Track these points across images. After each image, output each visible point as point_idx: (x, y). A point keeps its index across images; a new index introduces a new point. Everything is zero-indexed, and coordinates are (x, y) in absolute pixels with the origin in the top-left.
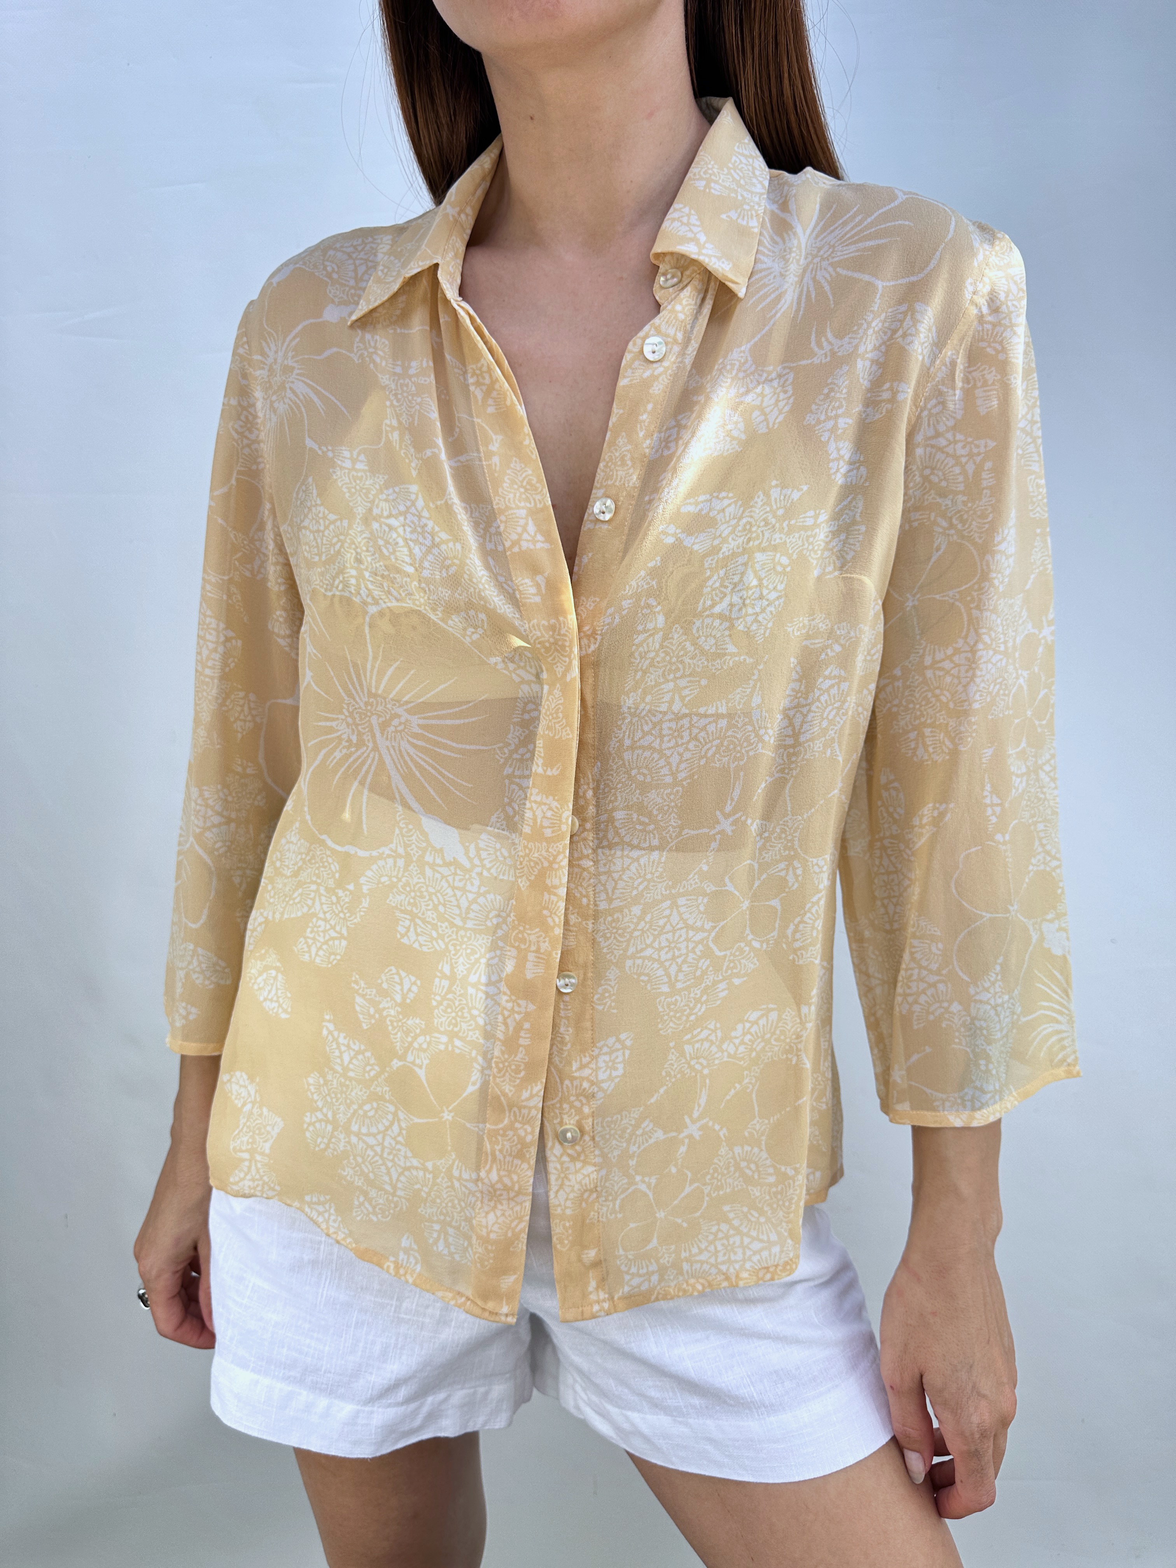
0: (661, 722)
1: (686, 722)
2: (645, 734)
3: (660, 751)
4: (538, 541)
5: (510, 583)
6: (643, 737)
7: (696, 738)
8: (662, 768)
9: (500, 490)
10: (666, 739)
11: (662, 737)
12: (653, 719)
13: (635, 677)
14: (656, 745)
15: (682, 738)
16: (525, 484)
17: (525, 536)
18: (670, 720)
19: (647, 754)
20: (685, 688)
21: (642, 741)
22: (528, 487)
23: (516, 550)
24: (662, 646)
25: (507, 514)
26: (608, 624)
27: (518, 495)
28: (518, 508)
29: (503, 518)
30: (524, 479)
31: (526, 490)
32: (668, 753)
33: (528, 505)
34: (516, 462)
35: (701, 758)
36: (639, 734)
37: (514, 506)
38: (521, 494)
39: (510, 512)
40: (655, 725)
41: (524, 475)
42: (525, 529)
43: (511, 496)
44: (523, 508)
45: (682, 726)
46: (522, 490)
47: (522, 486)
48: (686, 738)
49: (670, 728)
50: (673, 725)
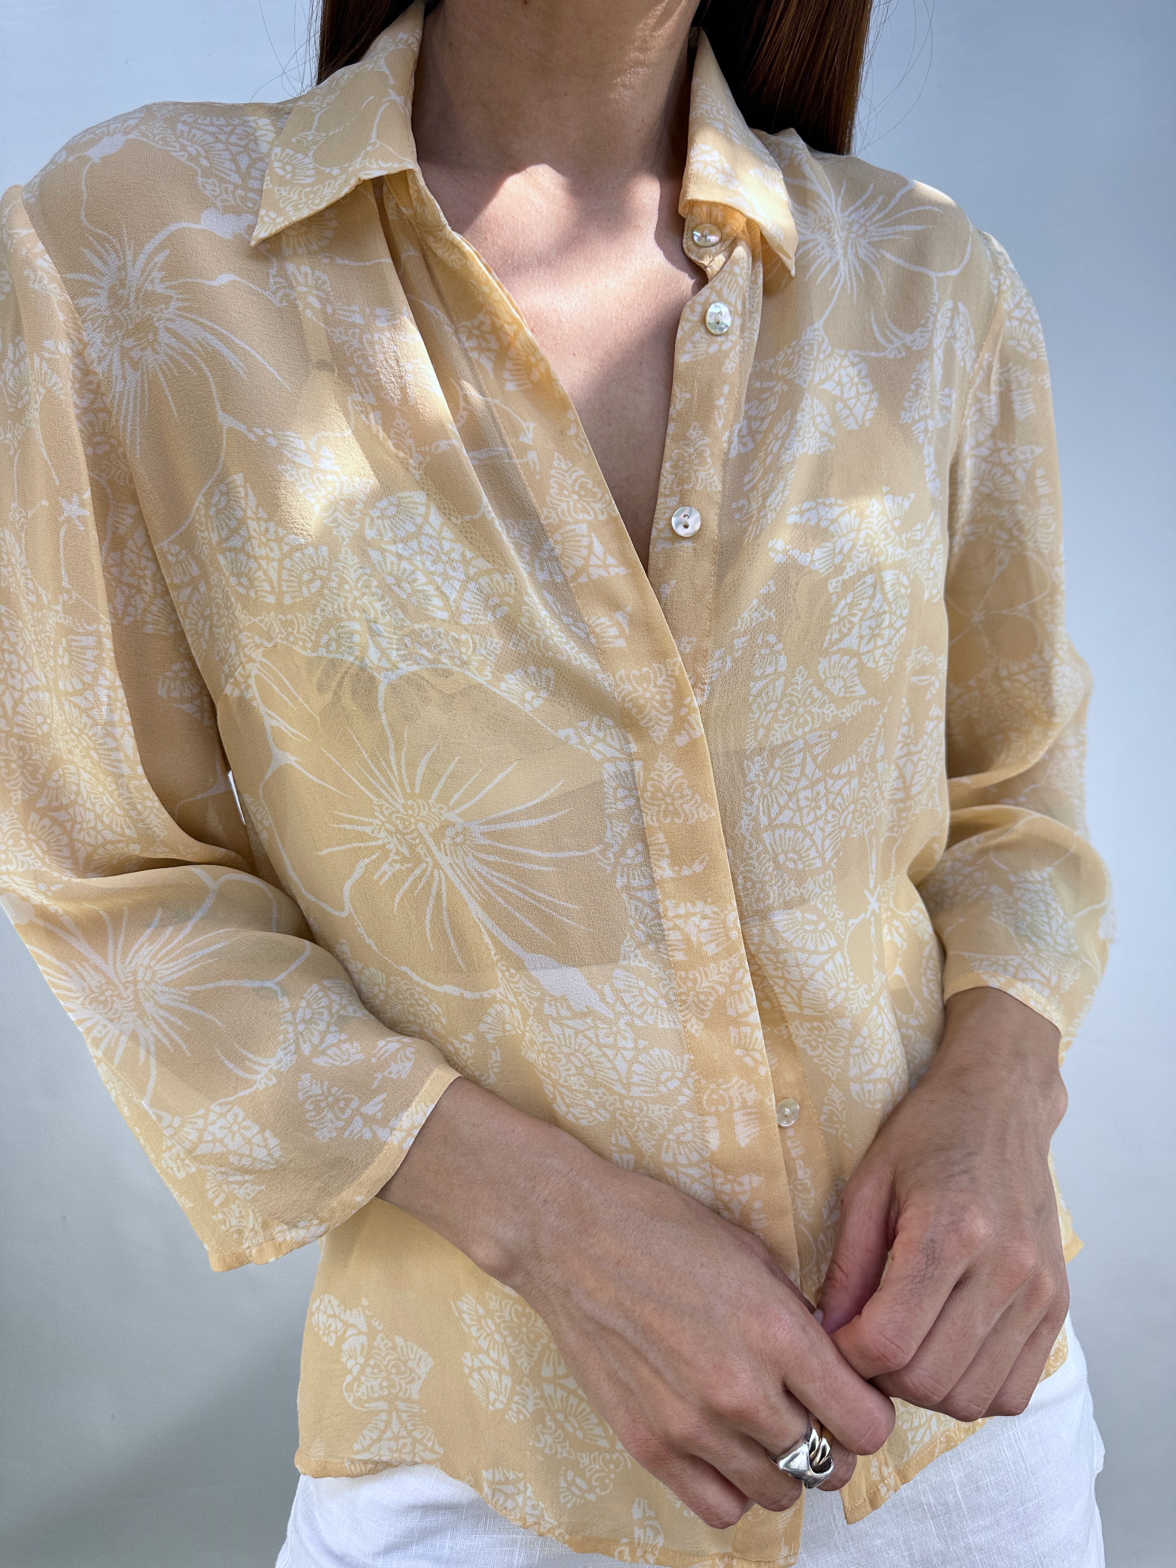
0: (796, 791)
1: (821, 787)
2: (782, 809)
3: (802, 828)
4: (611, 565)
5: (580, 625)
6: (780, 813)
7: (833, 807)
8: (808, 849)
9: (548, 498)
10: (805, 811)
11: (800, 809)
12: (787, 787)
13: (756, 736)
14: (797, 820)
15: (820, 808)
16: (577, 488)
17: (593, 560)
18: (805, 788)
19: (790, 833)
20: (816, 745)
21: (781, 817)
22: (583, 493)
23: (583, 579)
24: (784, 694)
25: (562, 531)
26: (719, 670)
27: (571, 503)
28: (577, 522)
29: (557, 536)
30: (575, 481)
31: (580, 497)
32: (810, 829)
33: (589, 518)
34: (559, 459)
35: (842, 828)
36: (775, 809)
37: (570, 520)
38: (575, 502)
39: (567, 528)
40: (790, 795)
41: (574, 477)
42: (591, 551)
43: (564, 505)
44: (582, 522)
45: (818, 793)
46: (575, 497)
47: (574, 492)
48: (824, 808)
49: (806, 798)
50: (808, 793)
